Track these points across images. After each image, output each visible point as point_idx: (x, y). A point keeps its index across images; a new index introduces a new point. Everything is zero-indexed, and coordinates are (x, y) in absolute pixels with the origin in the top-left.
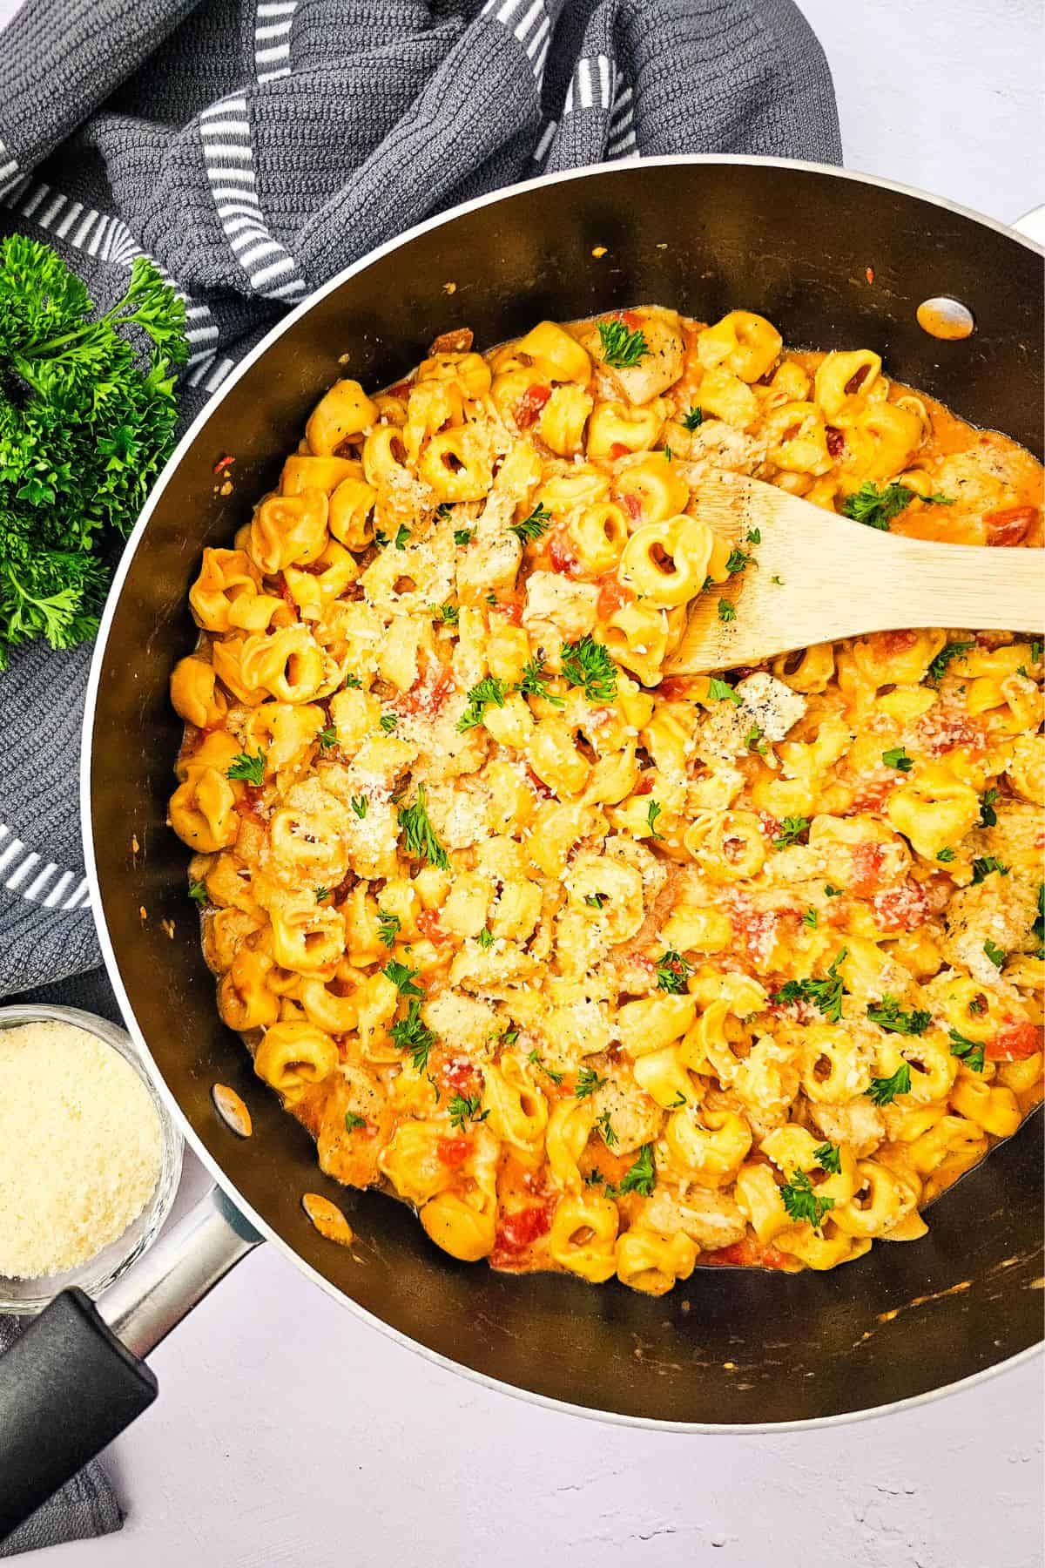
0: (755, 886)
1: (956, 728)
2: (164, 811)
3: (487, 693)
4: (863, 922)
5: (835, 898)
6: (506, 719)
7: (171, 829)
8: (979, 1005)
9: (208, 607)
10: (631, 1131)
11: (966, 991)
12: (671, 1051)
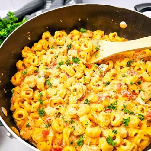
0: (102, 92)
1: (133, 72)
2: (11, 79)
3: (61, 64)
4: (120, 96)
5: (115, 93)
6: (63, 67)
7: (11, 82)
8: (143, 110)
9: (24, 54)
10: (79, 131)
11: (140, 108)
12: (86, 115)
